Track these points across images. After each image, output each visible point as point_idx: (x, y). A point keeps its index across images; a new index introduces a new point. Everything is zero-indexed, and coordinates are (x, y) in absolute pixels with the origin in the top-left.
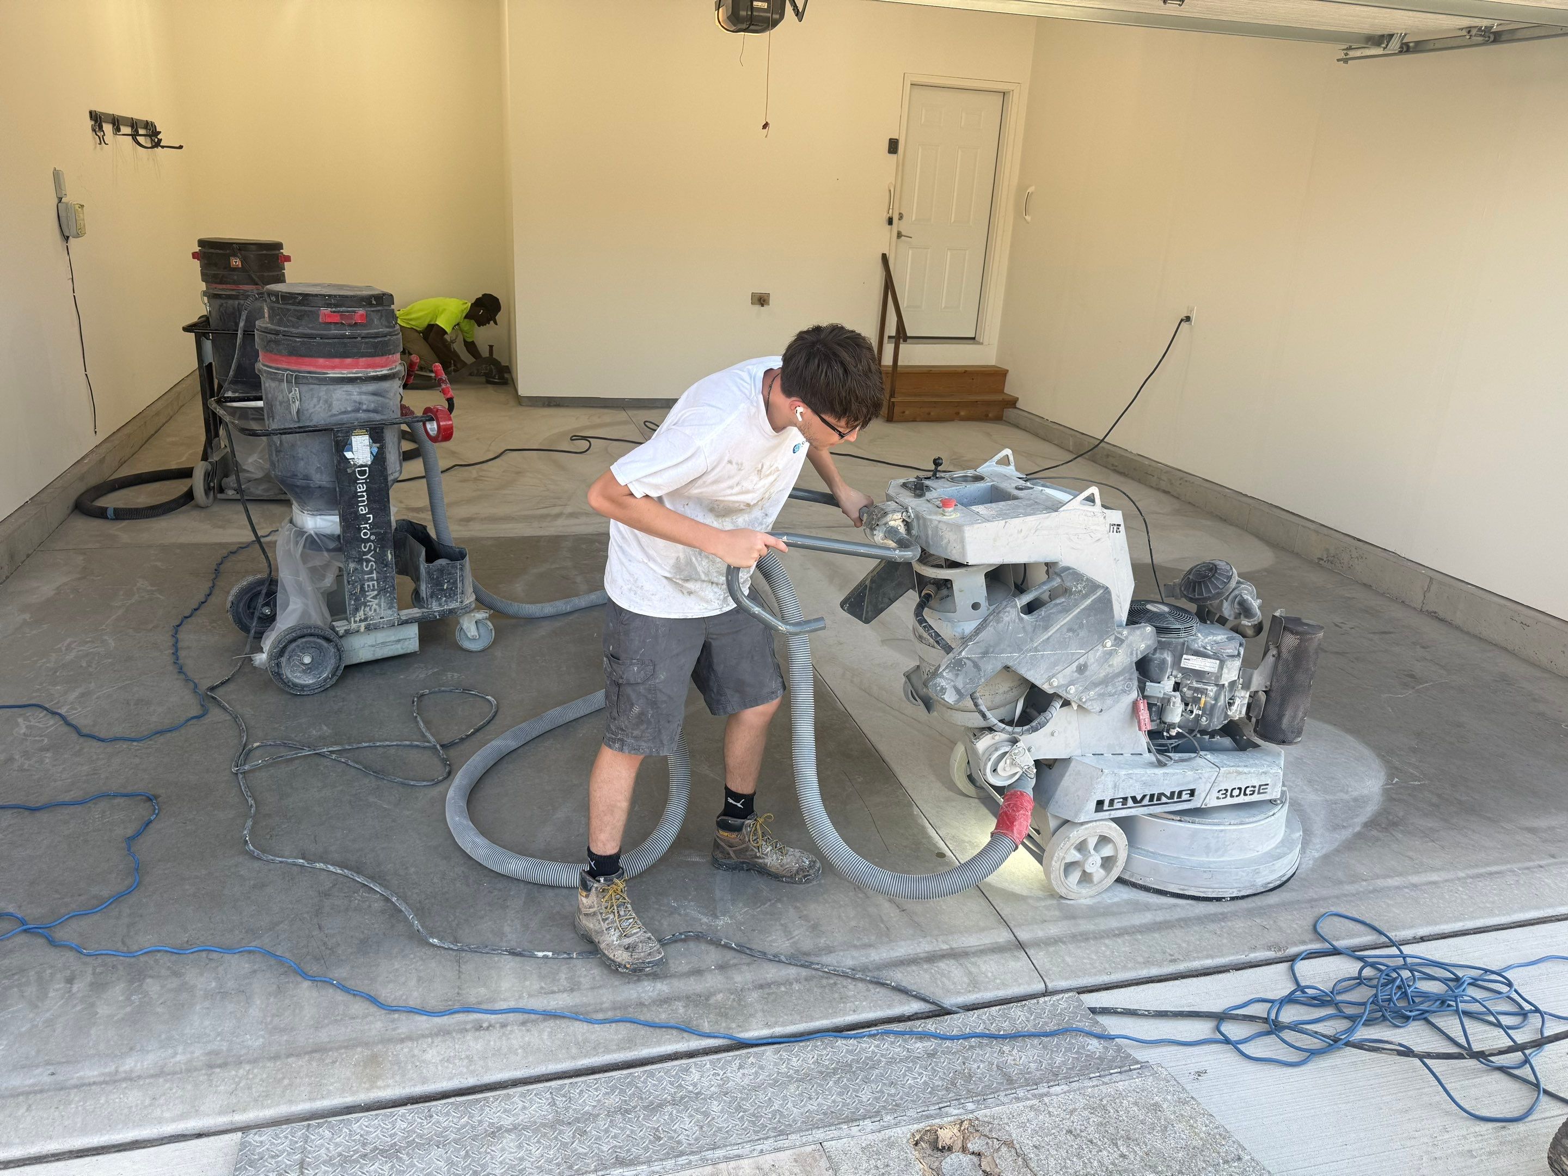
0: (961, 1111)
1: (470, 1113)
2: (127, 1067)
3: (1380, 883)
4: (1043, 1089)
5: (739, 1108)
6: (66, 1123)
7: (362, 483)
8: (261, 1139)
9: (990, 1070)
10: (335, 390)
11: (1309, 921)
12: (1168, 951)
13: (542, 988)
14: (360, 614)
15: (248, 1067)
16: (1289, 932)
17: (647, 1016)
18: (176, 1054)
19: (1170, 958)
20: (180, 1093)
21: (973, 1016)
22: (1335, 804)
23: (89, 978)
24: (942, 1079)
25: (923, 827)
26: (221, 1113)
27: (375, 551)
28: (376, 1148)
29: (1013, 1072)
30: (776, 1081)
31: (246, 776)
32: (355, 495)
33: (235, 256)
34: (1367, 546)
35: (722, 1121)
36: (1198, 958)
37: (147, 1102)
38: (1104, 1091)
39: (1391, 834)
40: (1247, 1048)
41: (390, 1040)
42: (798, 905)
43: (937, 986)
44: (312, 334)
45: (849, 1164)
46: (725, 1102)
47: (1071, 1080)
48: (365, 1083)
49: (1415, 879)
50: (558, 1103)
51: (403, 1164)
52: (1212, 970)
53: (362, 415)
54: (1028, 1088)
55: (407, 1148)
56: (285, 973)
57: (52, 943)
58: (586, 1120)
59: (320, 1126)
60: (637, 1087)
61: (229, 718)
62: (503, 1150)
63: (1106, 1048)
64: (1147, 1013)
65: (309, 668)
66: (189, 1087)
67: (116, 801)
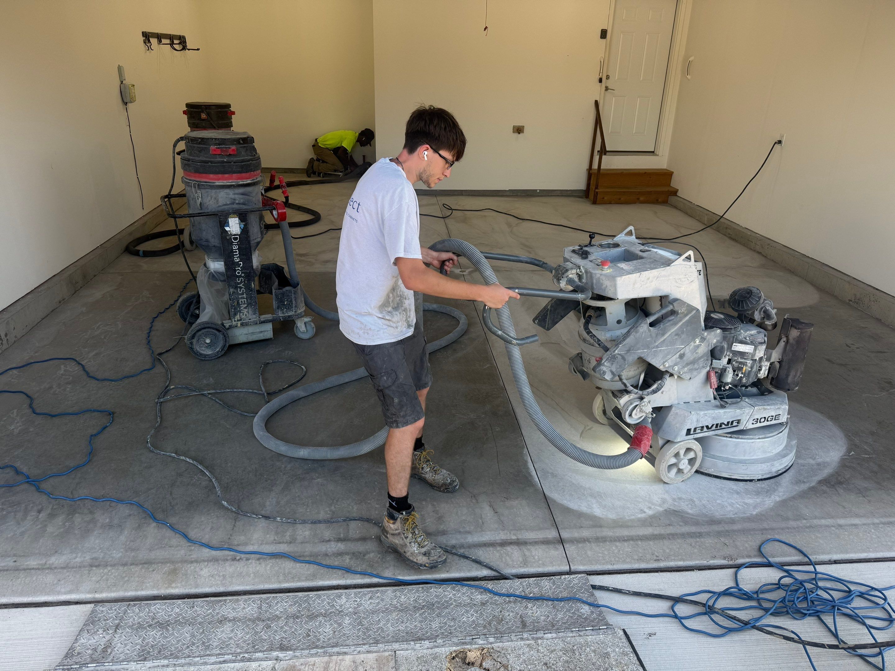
0: (485, 642)
1: (214, 608)
2: (51, 562)
3: (816, 522)
4: (540, 634)
5: (360, 623)
6: (14, 589)
7: (236, 245)
8: (103, 609)
9: (516, 617)
10: (220, 192)
11: (758, 543)
12: (656, 553)
13: (275, 540)
14: (238, 317)
15: (109, 568)
16: (741, 548)
17: (328, 562)
18: (76, 557)
19: (655, 558)
20: (72, 579)
21: (517, 582)
22: (804, 466)
23: (49, 511)
24: (484, 620)
25: (526, 462)
26: (89, 592)
27: (245, 282)
28: (158, 622)
29: (528, 621)
30: (387, 609)
31: (162, 404)
32: (232, 251)
33: (203, 112)
34: (882, 293)
35: (348, 630)
36: (674, 560)
37: (55, 582)
38: (578, 640)
39: (836, 489)
40: (686, 622)
41: (186, 561)
42: (435, 503)
43: (502, 561)
44: (206, 161)
45: (406, 667)
46: (353, 618)
47: (560, 631)
48: (166, 584)
49: (842, 521)
50: (263, 607)
51: (168, 633)
52: (682, 569)
53: (235, 206)
54: (531, 633)
55: (174, 624)
56: (145, 518)
57: (38, 489)
58: (274, 619)
59: (135, 605)
60: (309, 603)
61: (164, 371)
62: (223, 631)
63: (592, 613)
64: (628, 592)
65: (209, 346)
66: (78, 576)
67: (93, 414)
